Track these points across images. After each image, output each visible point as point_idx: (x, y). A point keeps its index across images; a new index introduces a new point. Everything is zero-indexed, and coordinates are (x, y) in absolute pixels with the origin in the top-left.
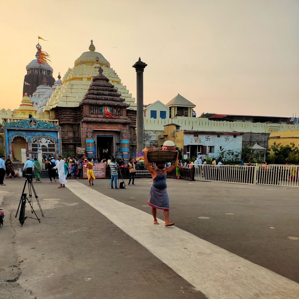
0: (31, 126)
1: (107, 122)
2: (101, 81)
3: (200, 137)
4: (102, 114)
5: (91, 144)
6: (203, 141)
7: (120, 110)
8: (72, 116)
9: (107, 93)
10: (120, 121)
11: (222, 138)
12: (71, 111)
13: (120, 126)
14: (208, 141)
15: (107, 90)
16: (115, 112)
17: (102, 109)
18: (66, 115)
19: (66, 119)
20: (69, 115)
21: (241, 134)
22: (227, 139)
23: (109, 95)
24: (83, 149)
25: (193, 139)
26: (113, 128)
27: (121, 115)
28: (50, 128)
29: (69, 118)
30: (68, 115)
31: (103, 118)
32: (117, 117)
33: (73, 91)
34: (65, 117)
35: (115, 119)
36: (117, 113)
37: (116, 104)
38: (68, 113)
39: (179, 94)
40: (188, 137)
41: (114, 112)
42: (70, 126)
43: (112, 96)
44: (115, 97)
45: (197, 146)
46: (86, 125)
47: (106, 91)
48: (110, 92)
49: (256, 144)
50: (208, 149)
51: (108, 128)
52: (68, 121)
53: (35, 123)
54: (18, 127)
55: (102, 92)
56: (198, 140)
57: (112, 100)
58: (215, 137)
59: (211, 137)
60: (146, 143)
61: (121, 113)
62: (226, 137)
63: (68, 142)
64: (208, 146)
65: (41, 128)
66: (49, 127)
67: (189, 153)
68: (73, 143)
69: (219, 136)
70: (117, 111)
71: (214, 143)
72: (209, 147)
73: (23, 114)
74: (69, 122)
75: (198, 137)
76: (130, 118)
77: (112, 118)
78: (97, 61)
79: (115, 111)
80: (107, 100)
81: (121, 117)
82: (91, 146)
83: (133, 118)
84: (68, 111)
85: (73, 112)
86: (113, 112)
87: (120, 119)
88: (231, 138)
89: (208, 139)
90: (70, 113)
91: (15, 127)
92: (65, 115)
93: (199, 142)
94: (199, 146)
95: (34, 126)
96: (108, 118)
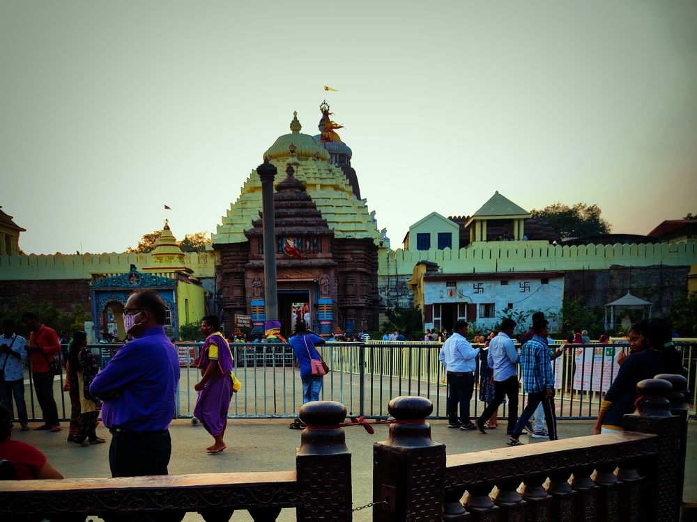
0: (131, 284)
1: (290, 265)
2: (288, 190)
3: (460, 285)
4: (283, 251)
5: (257, 308)
6: (468, 293)
7: (317, 241)
8: (240, 257)
9: (293, 211)
10: (314, 262)
11: (514, 286)
12: (237, 249)
13: (317, 272)
14: (480, 295)
15: (294, 207)
16: (308, 246)
17: (282, 242)
18: (230, 258)
19: (231, 264)
20: (236, 258)
21: (557, 275)
22: (525, 287)
23: (297, 215)
24: (247, 318)
25: (445, 290)
26: (303, 276)
27: (320, 250)
28: (162, 285)
29: (235, 261)
30: (232, 258)
31: (284, 259)
32: (312, 255)
33: (245, 213)
34: (228, 260)
35: (306, 259)
36: (312, 248)
37: (306, 232)
38: (232, 254)
39: (497, 192)
40: (433, 288)
41: (306, 245)
42: (238, 277)
43: (302, 216)
44: (308, 219)
45: (456, 304)
46: (253, 274)
47: (292, 208)
48: (299, 210)
49: (628, 294)
50: (480, 311)
51: (295, 278)
52: (233, 267)
53: (138, 278)
54: (112, 286)
55: (285, 211)
56: (455, 292)
57: (301, 224)
58: (498, 286)
59: (485, 285)
60: (400, 301)
61: (320, 248)
62: (522, 283)
63: (232, 306)
64: (480, 304)
65: (146, 285)
66: (159, 284)
67: (440, 319)
68: (241, 306)
69: (504, 283)
70: (312, 244)
71: (494, 297)
72: (483, 307)
73: (158, 261)
74: (235, 270)
75: (455, 285)
76: (351, 254)
77: (300, 258)
78: (292, 152)
79: (308, 244)
80: (291, 224)
81: (319, 255)
82: (258, 312)
83: (357, 253)
84: (232, 250)
85: (242, 252)
86: (304, 246)
87: (317, 258)
88: (535, 285)
89: (478, 290)
90: (236, 253)
91: (107, 286)
92: (228, 258)
93: (457, 297)
94: (462, 305)
95: (136, 283)
96: (292, 258)
